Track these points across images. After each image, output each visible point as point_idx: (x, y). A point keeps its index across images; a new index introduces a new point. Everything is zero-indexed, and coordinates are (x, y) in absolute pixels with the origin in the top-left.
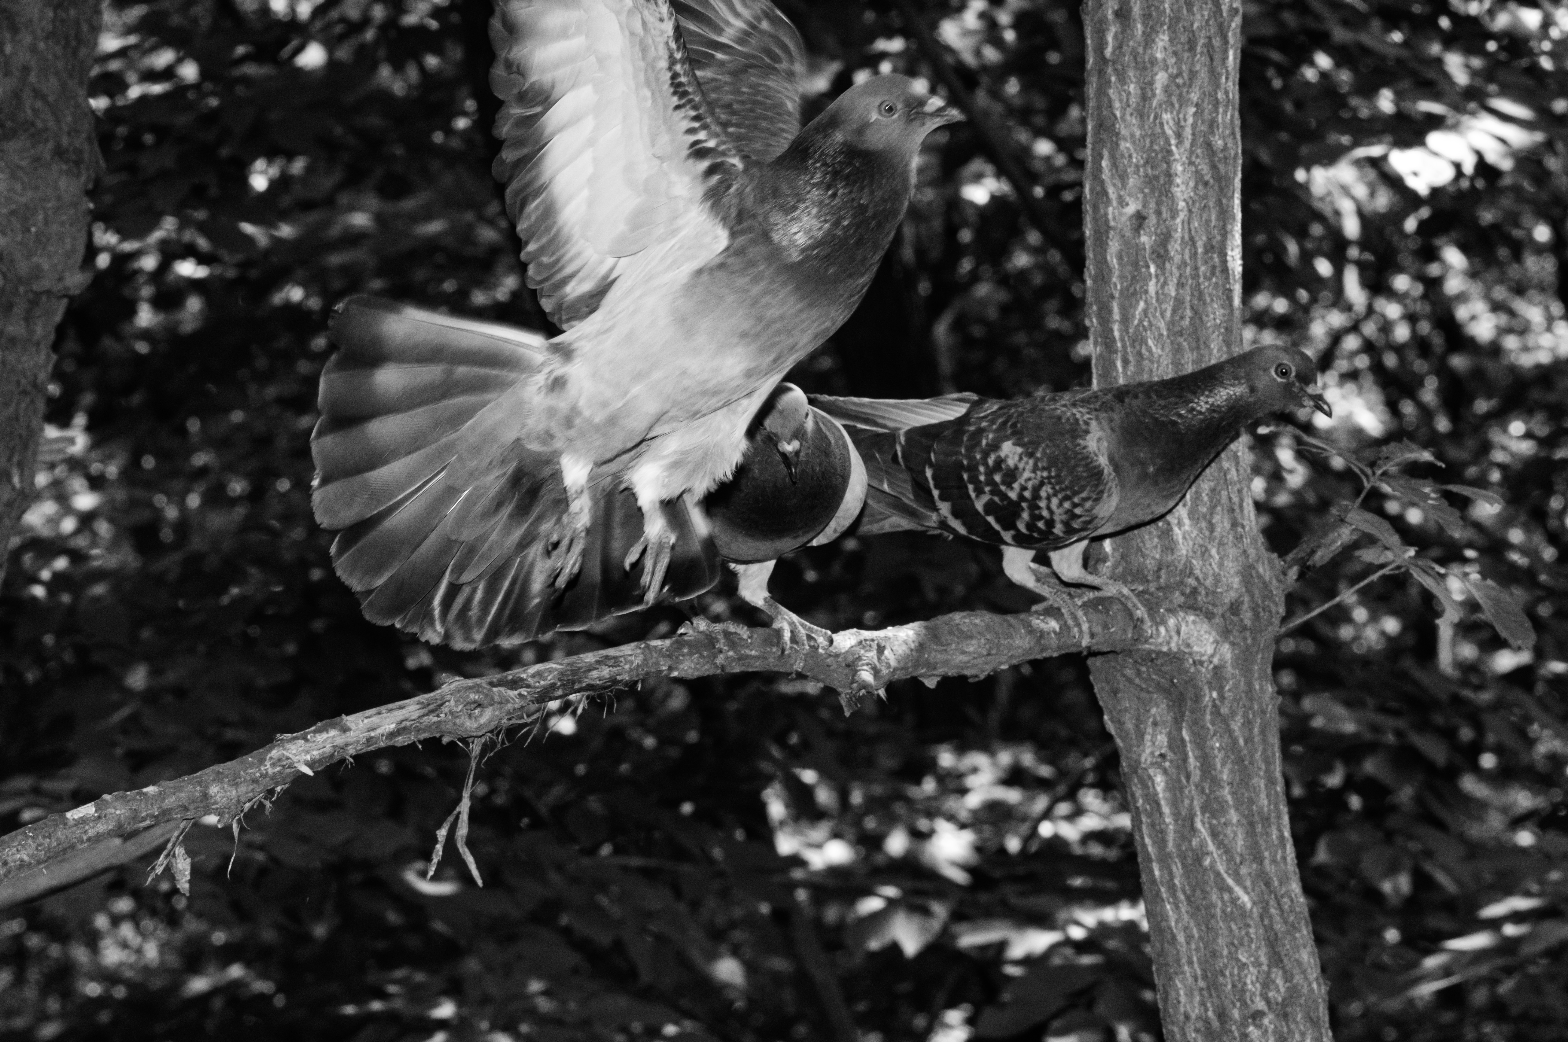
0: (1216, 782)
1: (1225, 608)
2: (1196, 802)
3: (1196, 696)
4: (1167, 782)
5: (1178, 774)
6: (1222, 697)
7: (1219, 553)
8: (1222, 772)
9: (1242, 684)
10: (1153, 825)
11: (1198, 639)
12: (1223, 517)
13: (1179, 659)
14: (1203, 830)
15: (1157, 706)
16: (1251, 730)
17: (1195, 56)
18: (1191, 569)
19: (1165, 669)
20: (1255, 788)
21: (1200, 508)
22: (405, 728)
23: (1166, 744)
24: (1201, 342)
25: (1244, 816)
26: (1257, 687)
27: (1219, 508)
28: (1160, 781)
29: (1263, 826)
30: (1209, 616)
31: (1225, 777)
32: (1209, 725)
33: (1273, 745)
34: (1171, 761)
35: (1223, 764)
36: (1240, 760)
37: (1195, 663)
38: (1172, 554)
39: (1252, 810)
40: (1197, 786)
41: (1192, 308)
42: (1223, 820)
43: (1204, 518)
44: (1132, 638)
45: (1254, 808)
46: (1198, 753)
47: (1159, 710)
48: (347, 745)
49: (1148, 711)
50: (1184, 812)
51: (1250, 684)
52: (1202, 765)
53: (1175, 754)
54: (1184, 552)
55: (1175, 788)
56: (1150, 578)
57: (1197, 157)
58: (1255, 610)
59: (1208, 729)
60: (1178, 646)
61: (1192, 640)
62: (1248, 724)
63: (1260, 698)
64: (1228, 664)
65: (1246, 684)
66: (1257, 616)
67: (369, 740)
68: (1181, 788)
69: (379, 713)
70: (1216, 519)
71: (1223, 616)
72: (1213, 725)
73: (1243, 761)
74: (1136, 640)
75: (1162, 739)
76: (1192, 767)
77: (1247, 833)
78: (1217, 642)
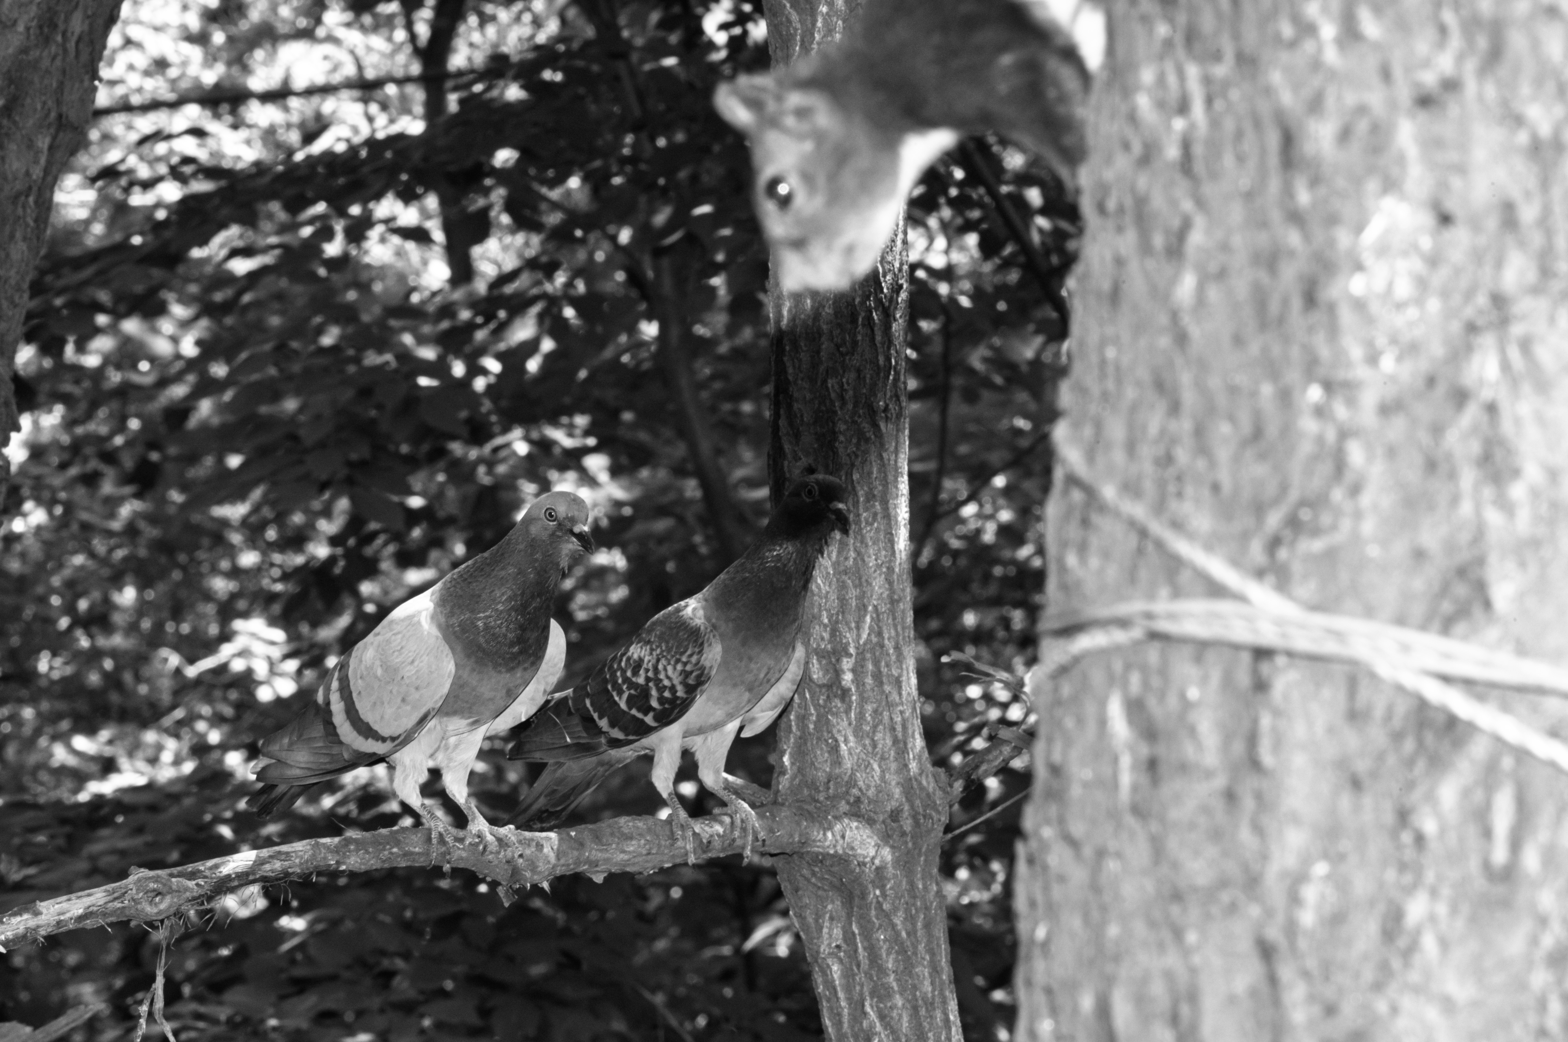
0: (882, 971)
1: (886, 816)
2: (865, 989)
3: (862, 894)
4: (842, 971)
5: (851, 963)
6: (884, 895)
7: (880, 767)
8: (887, 962)
9: (904, 883)
10: (831, 1009)
11: (861, 843)
12: (885, 735)
13: (846, 861)
14: (872, 1013)
15: (833, 902)
16: (914, 925)
17: (856, 328)
18: (856, 781)
19: (835, 869)
20: (918, 976)
21: (864, 727)
22: (91, 913)
23: (841, 936)
24: (863, 580)
25: (908, 1001)
26: (920, 886)
27: (881, 727)
28: (836, 969)
29: (927, 1010)
30: (870, 822)
31: (890, 966)
32: (874, 919)
33: (938, 939)
34: (845, 952)
35: (889, 954)
36: (903, 951)
37: (859, 864)
38: (840, 768)
39: (915, 995)
40: (866, 974)
41: (855, 550)
42: (889, 1004)
43: (868, 736)
44: (800, 842)
45: (918, 993)
46: (866, 944)
47: (834, 906)
48: (38, 927)
49: (826, 907)
50: (856, 997)
51: (912, 884)
52: (869, 955)
53: (848, 945)
54: (849, 766)
55: (848, 975)
56: (821, 789)
57: (860, 416)
58: (915, 817)
59: (874, 923)
60: (844, 849)
61: (856, 844)
62: (910, 919)
63: (923, 896)
64: (889, 865)
65: (907, 883)
66: (917, 823)
67: (59, 923)
68: (854, 975)
69: (69, 900)
70: (878, 736)
71: (884, 822)
72: (878, 919)
73: (906, 952)
74: (803, 843)
75: (838, 932)
76: (861, 957)
77: (911, 1016)
78: (877, 846)
